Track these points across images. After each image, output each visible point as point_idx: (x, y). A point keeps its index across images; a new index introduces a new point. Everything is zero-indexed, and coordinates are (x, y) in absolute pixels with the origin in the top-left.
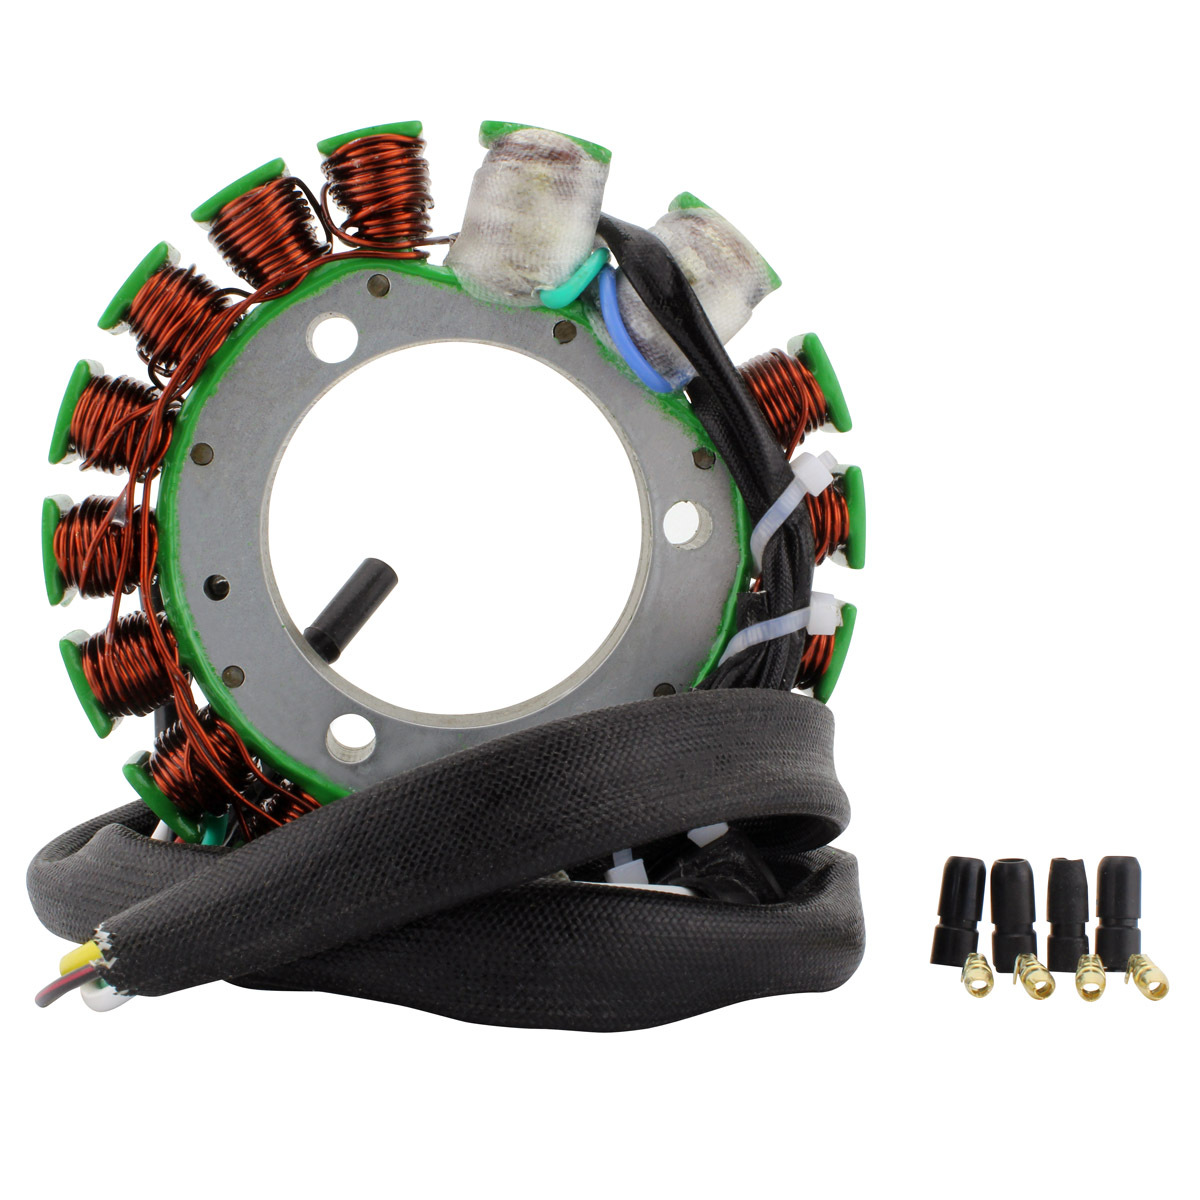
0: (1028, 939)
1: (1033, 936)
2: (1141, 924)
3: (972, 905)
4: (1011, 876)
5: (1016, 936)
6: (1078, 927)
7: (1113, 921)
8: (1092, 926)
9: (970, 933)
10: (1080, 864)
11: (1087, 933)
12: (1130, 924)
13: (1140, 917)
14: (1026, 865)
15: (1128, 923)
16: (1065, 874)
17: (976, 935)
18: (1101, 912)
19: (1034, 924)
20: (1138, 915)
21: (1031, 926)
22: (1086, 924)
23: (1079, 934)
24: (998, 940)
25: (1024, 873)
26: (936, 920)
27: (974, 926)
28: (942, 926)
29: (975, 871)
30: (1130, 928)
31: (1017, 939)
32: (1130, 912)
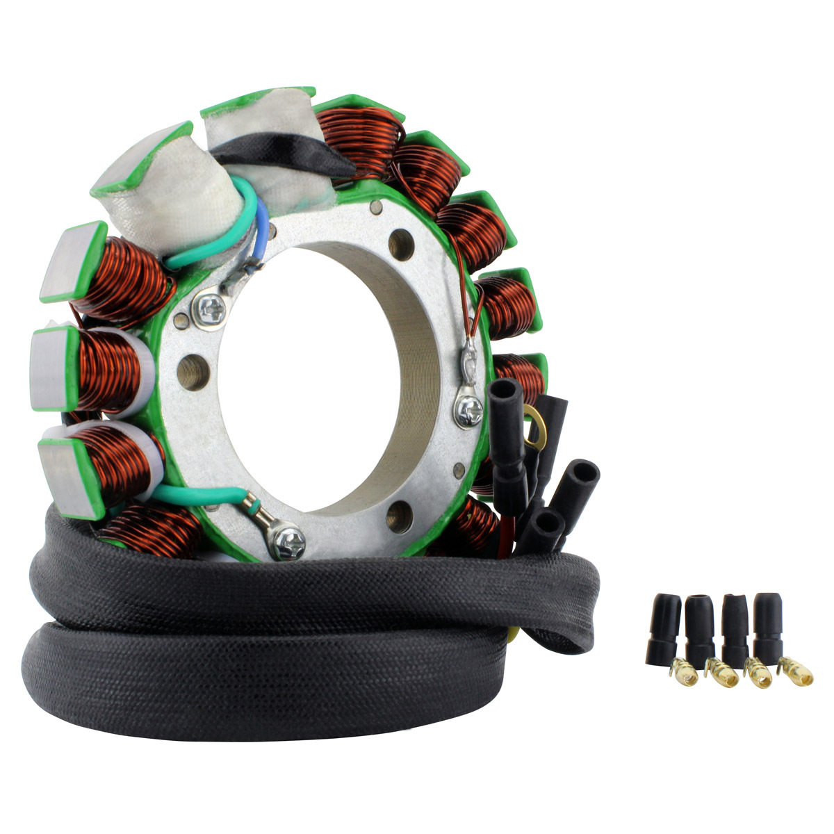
0: (710, 647)
1: (713, 646)
2: (783, 637)
3: (673, 626)
4: (698, 606)
5: (701, 646)
6: (743, 640)
7: (765, 635)
8: (751, 638)
9: (671, 644)
10: (743, 598)
11: (748, 644)
12: (776, 637)
14: (708, 599)
15: (774, 636)
16: (733, 605)
17: (675, 646)
18: (757, 630)
19: (713, 638)
20: (781, 631)
21: (711, 639)
22: (747, 637)
23: (743, 644)
24: (690, 648)
25: (707, 605)
26: (649, 636)
27: (675, 639)
28: (653, 640)
29: (675, 603)
30: (776, 639)
31: (703, 648)
32: (776, 629)
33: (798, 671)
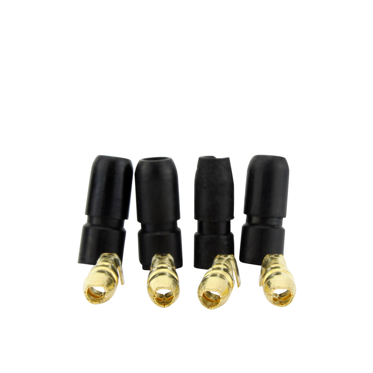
0: (173, 236)
1: (178, 233)
2: (286, 223)
3: (117, 205)
6: (223, 226)
7: (259, 219)
9: (117, 232)
10: (226, 162)
11: (232, 231)
12: (274, 223)
13: (285, 216)
14: (169, 163)
19: (178, 221)
20: (283, 214)
21: (175, 224)
22: (232, 221)
23: (223, 231)
24: (144, 238)
25: (168, 171)
27: (121, 224)
28: (89, 225)
29: (121, 170)
30: (273, 226)
33: (275, 281)
